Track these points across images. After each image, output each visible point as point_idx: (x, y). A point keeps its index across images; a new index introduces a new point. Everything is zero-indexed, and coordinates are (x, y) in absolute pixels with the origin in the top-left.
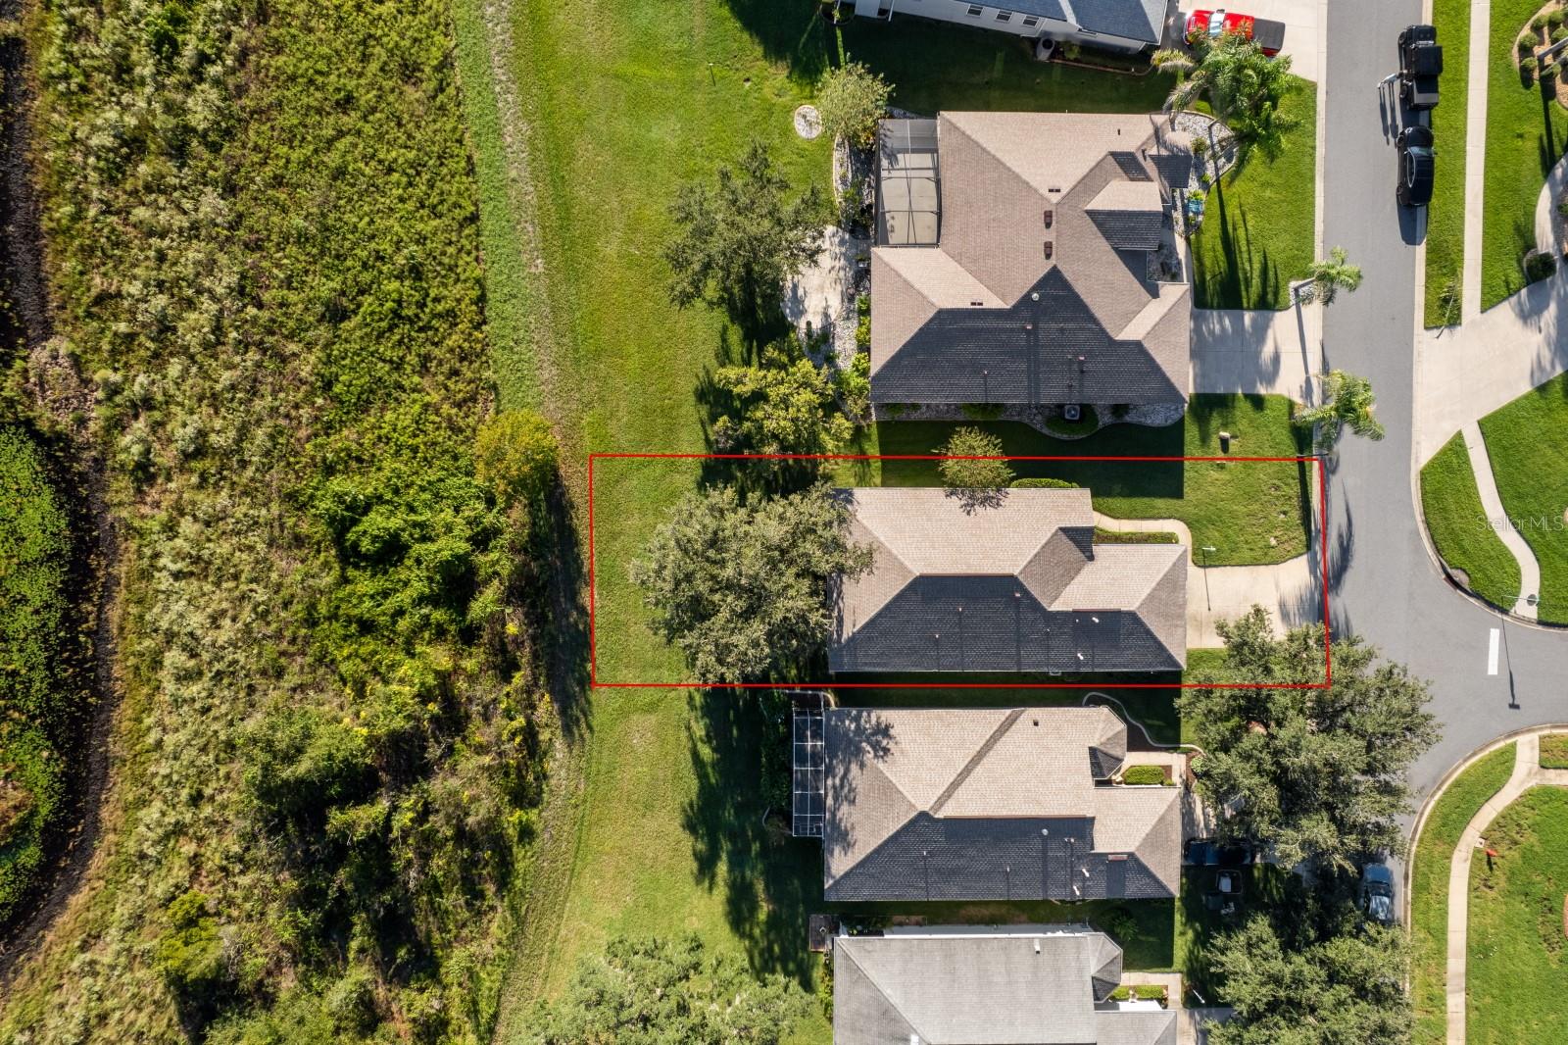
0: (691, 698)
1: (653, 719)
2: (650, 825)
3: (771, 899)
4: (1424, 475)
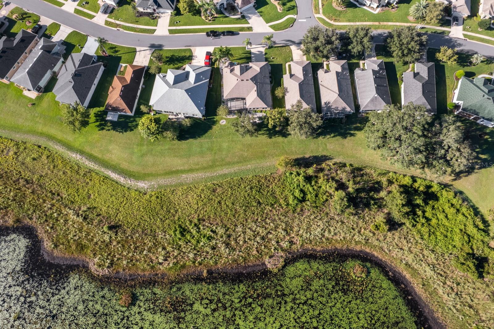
0: (323, 138)
1: (328, 145)
2: (346, 145)
3: (356, 123)
4: (276, 31)
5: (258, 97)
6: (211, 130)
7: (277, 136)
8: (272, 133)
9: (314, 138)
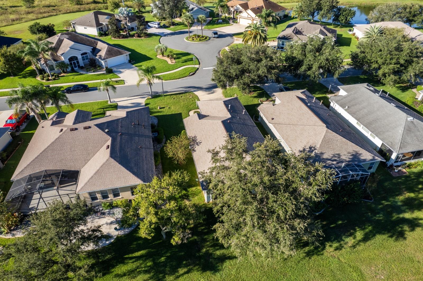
0: (337, 249)
4: (165, 80)
5: (113, 160)
7: (181, 271)
8: (165, 264)
9: (309, 254)
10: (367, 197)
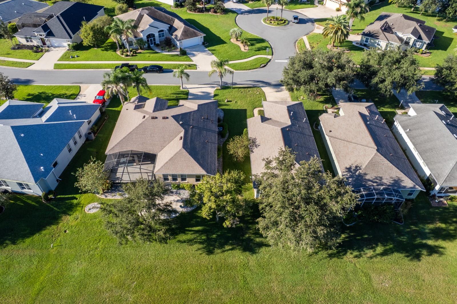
0: (356, 257)
1: (373, 275)
4: (236, 70)
5: (184, 151)
6: (54, 227)
7: (227, 247)
8: (215, 240)
9: (331, 256)
10: (399, 220)
